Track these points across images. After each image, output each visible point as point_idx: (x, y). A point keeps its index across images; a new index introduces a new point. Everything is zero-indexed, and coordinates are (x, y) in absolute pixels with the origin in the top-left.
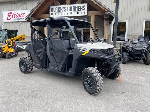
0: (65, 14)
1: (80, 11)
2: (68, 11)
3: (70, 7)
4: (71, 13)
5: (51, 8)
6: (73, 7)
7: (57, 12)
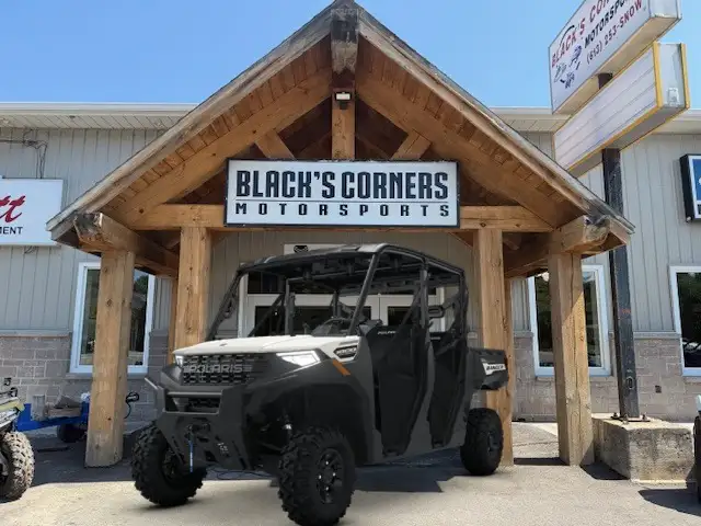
0: (323, 210)
1: (417, 199)
2: (344, 195)
3: (360, 175)
4: (363, 210)
5: (240, 173)
6: (376, 175)
7: (276, 195)
